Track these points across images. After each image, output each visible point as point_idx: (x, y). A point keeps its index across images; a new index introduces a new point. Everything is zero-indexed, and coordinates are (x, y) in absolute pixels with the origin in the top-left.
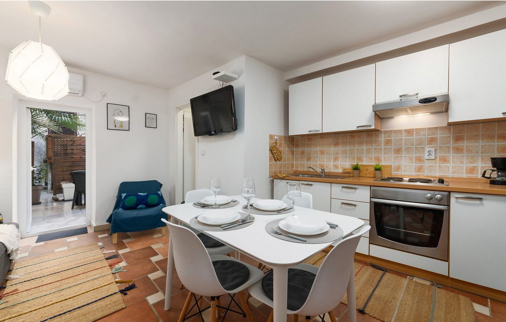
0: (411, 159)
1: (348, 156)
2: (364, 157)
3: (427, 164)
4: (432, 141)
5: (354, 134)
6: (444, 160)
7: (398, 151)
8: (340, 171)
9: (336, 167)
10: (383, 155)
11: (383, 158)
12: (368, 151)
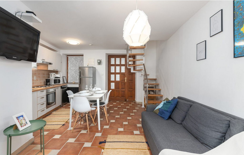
4: (35, 74)
6: (37, 80)
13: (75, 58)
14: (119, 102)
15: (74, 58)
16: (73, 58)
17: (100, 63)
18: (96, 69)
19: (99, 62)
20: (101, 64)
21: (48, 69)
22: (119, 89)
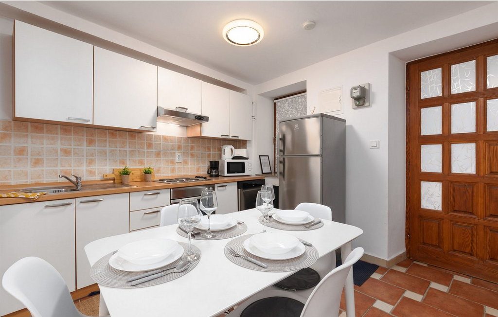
0: (167, 162)
1: (108, 158)
2: (128, 160)
3: (177, 166)
4: (179, 147)
5: (115, 132)
6: (186, 162)
7: (158, 154)
8: (97, 177)
9: (91, 173)
10: (146, 158)
11: (146, 160)
12: (132, 153)
13: (292, 101)
14: (468, 281)
15: (289, 104)
16: (287, 103)
17: (362, 98)
18: (347, 124)
19: (357, 93)
20: (367, 104)
21: (203, 135)
22: (471, 213)
